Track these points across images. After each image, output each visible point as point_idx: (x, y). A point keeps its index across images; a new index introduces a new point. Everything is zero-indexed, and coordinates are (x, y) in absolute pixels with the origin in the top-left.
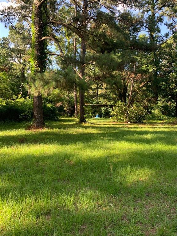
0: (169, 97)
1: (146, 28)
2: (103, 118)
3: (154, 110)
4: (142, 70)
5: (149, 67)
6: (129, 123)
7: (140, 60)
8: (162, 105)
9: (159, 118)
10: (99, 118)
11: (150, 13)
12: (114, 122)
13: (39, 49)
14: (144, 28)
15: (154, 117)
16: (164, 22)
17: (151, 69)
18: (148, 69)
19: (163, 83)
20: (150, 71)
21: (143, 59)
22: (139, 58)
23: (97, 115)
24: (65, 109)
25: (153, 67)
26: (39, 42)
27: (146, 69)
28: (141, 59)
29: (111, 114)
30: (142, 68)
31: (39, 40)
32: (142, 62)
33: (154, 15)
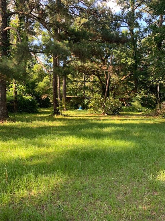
0: (148, 89)
1: (126, 24)
2: (86, 110)
3: (133, 102)
4: (121, 63)
5: (128, 60)
6: (106, 115)
7: (119, 54)
8: (141, 97)
9: (139, 110)
10: (82, 110)
11: (130, 9)
12: (92, 114)
13: (3, 40)
14: (125, 23)
15: (134, 109)
16: (143, 18)
17: (130, 62)
18: (127, 63)
19: (142, 76)
20: (128, 64)
21: (122, 53)
22: (119, 52)
23: (80, 107)
24: (51, 101)
25: (132, 61)
26: (2, 32)
27: (125, 62)
28: (120, 52)
29: (89, 106)
30: (121, 62)
31: (2, 30)
32: (121, 55)
33: (133, 10)
